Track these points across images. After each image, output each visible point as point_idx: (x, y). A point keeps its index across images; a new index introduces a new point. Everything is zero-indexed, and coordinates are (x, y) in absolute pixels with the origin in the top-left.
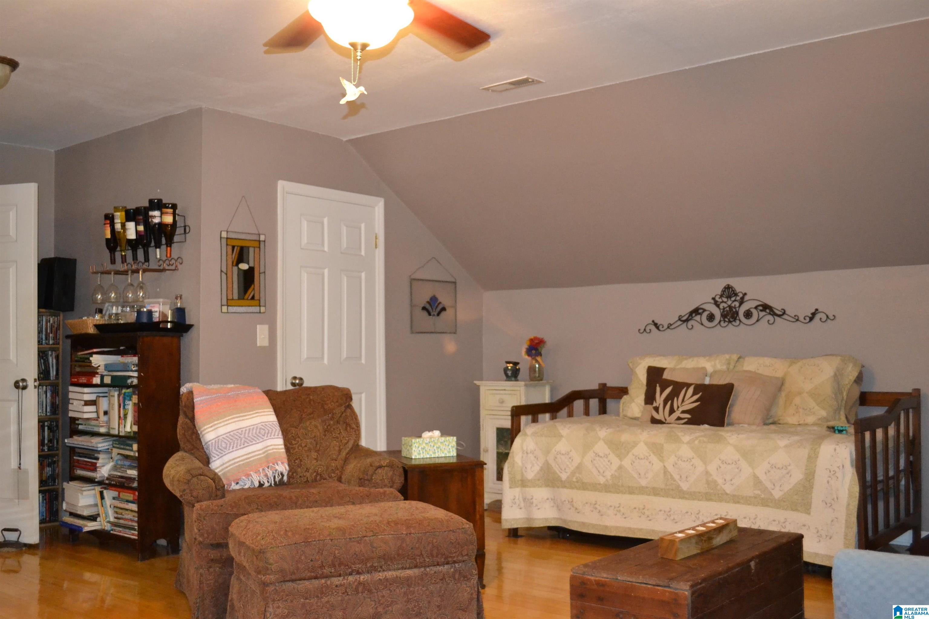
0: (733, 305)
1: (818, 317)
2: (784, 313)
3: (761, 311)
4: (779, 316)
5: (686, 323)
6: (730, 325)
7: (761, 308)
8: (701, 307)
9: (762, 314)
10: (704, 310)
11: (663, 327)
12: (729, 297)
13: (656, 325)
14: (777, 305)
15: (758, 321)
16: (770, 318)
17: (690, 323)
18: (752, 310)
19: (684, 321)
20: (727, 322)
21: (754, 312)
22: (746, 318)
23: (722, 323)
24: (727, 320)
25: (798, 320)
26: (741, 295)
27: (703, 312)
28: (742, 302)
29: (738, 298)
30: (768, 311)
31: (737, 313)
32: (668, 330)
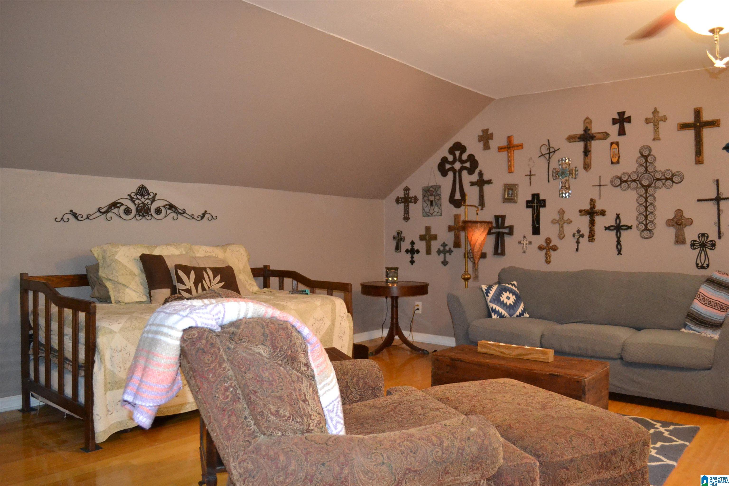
0: (146, 202)
1: (207, 216)
2: (184, 212)
3: (169, 209)
4: (181, 214)
5: (105, 214)
6: (144, 219)
7: (167, 207)
8: (118, 201)
9: (169, 211)
10: (122, 204)
11: (82, 217)
12: (142, 195)
13: (75, 215)
14: (180, 206)
15: (165, 217)
16: (174, 215)
17: (109, 215)
18: (161, 207)
19: (103, 213)
20: (141, 216)
21: (163, 209)
22: (157, 214)
23: (137, 216)
24: (140, 214)
25: (193, 218)
26: (152, 195)
27: (121, 206)
28: (153, 200)
29: (150, 197)
30: (173, 209)
31: (149, 209)
32: (87, 220)
